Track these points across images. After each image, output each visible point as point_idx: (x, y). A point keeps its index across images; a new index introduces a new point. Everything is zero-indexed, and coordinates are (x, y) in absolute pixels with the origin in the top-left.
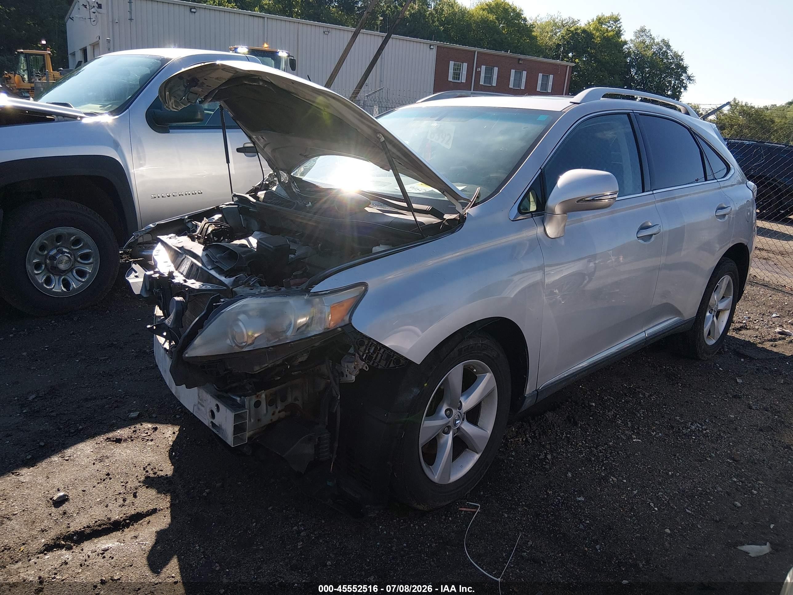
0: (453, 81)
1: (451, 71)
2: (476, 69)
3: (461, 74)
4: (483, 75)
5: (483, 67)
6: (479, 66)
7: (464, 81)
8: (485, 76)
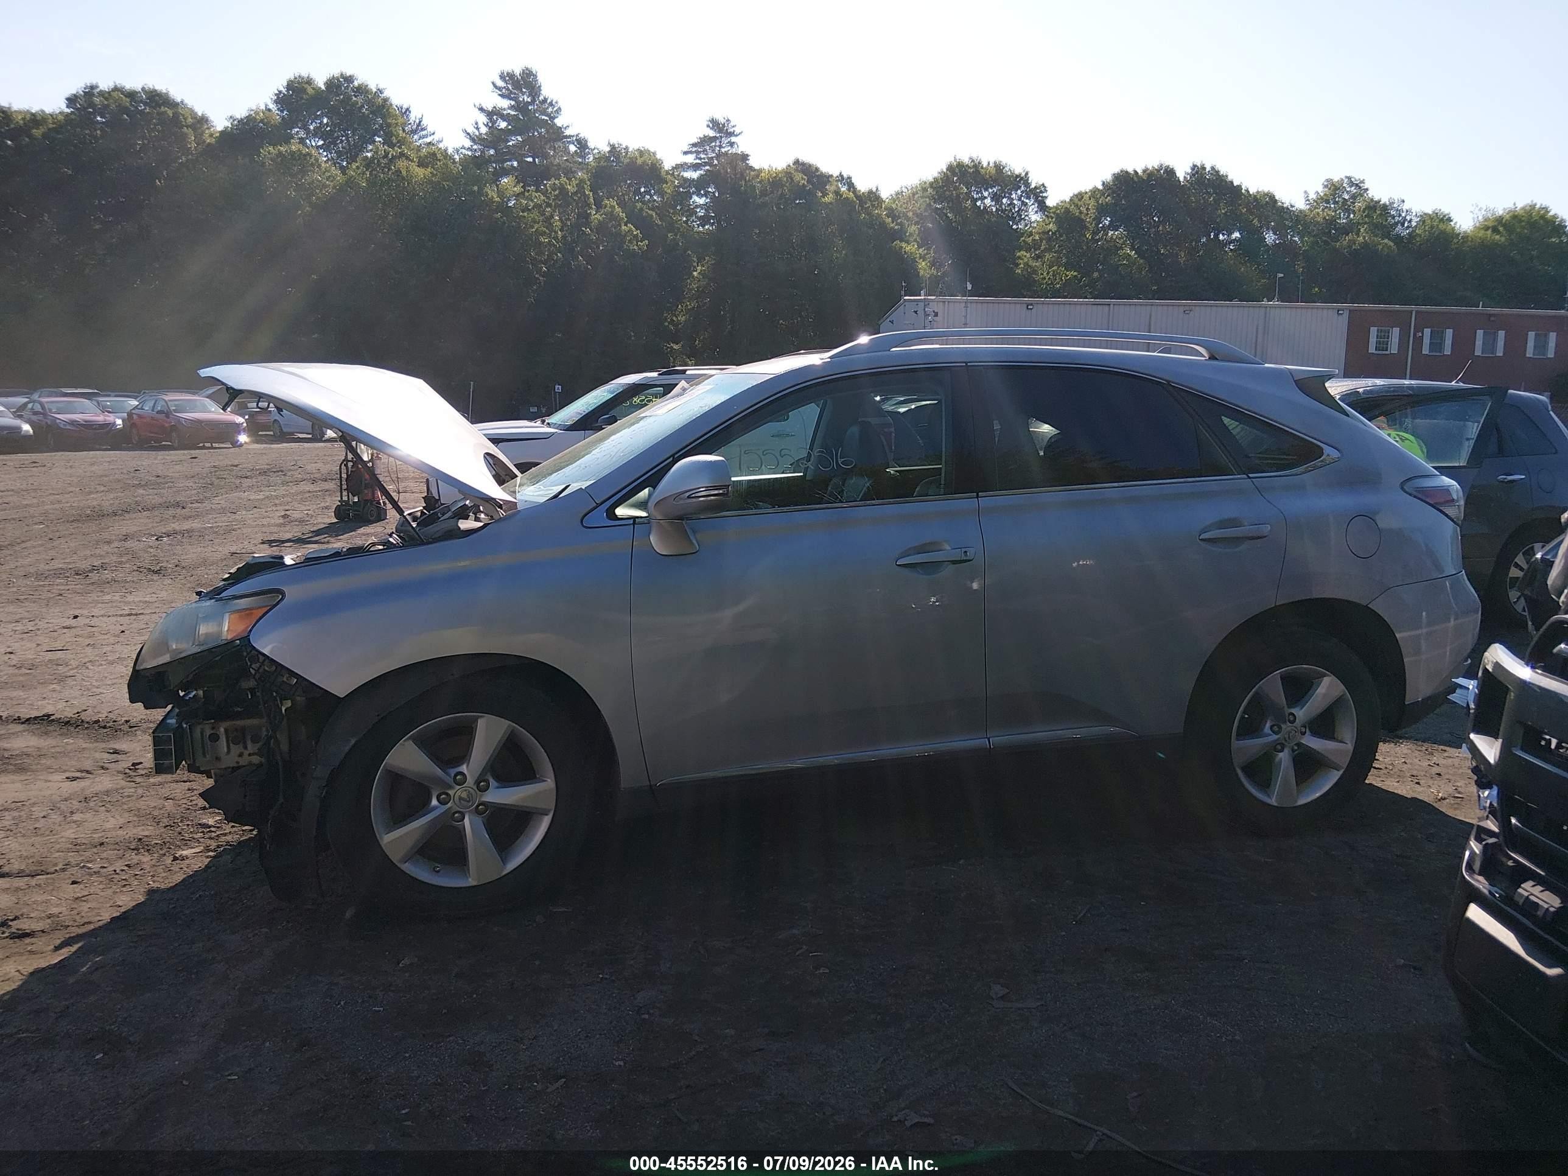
0: (1377, 352)
1: (1373, 340)
2: (1415, 335)
3: (1389, 343)
4: (1426, 341)
5: (1427, 332)
6: (1419, 328)
7: (1395, 351)
8: (1430, 343)
